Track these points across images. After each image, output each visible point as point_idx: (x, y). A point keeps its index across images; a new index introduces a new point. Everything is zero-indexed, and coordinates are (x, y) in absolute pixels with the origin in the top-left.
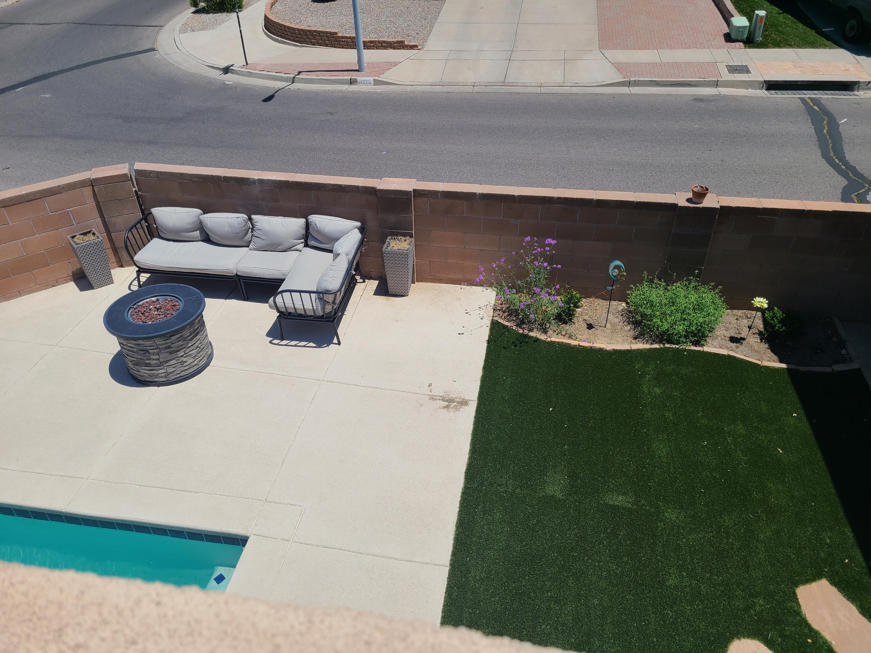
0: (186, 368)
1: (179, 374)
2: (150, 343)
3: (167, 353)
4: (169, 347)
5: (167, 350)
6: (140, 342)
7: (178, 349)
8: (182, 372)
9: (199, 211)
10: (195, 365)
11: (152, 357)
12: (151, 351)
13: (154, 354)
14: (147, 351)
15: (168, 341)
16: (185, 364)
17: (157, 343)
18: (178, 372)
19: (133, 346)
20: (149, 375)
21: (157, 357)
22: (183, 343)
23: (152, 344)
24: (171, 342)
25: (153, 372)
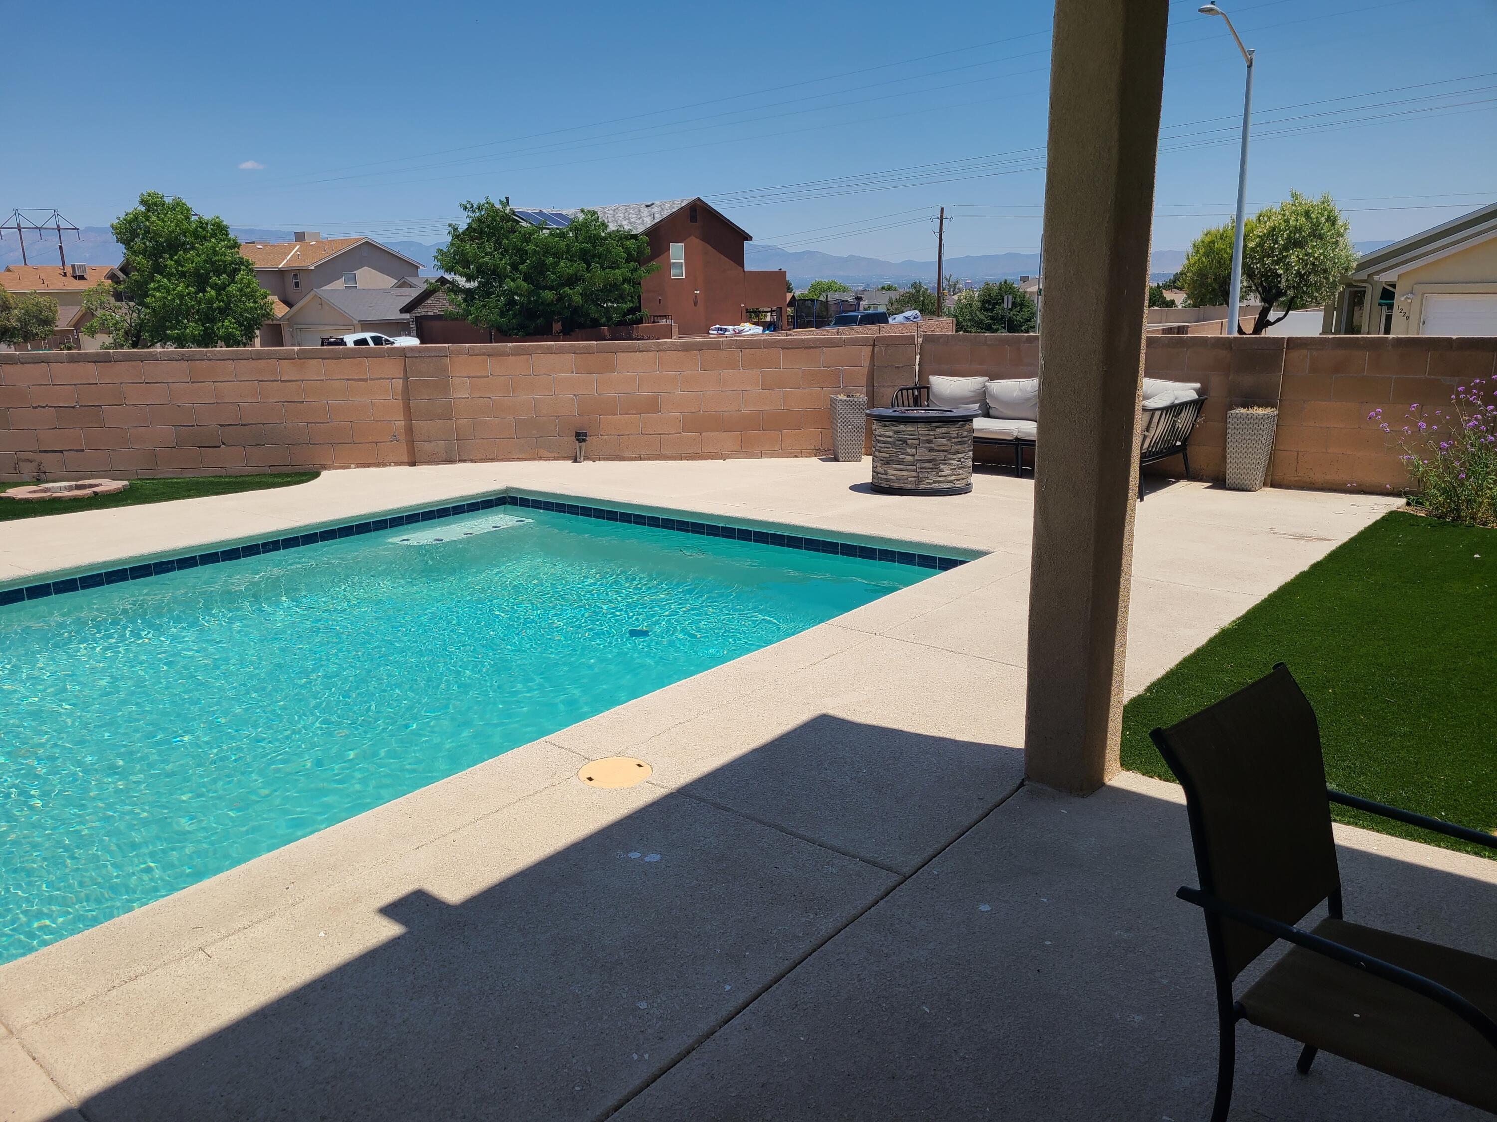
0: (940, 479)
1: (931, 484)
2: (912, 429)
3: (926, 448)
4: (929, 442)
5: (928, 445)
6: (902, 427)
7: (938, 448)
8: (935, 482)
9: (986, 378)
10: (951, 481)
11: (908, 450)
12: (909, 442)
13: (911, 447)
14: (905, 442)
15: (931, 433)
16: (940, 474)
17: (920, 432)
18: (930, 481)
19: (891, 434)
20: (898, 477)
21: (913, 451)
22: (946, 443)
23: (914, 431)
24: (934, 435)
25: (904, 473)
